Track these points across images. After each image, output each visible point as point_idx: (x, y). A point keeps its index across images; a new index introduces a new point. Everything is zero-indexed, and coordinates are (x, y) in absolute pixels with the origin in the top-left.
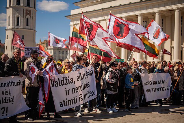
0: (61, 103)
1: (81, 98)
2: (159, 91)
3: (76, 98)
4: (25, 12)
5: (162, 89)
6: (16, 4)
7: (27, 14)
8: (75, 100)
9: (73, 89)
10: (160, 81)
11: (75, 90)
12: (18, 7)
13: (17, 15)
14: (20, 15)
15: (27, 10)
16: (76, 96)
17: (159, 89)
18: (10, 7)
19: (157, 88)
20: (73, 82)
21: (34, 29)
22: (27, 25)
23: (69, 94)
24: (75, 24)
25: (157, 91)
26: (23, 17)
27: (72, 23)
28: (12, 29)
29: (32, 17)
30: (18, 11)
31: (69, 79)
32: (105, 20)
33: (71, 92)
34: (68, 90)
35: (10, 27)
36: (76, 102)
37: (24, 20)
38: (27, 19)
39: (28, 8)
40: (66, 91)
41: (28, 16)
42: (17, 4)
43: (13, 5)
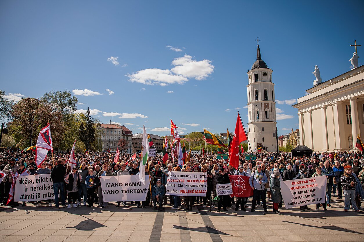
0: (22, 196)
1: (38, 196)
2: (133, 192)
3: (34, 195)
4: (263, 105)
5: (136, 191)
6: (254, 100)
7: (265, 107)
8: (33, 196)
9: (31, 188)
10: (135, 183)
11: (33, 189)
12: (257, 102)
13: (256, 109)
14: (259, 109)
15: (265, 104)
16: (33, 194)
17: (133, 191)
18: (250, 103)
19: (131, 190)
20: (32, 183)
21: (274, 120)
22: (266, 118)
23: (27, 191)
24: (302, 113)
25: (131, 193)
26: (262, 111)
27: (299, 112)
28: (253, 123)
29: (270, 110)
30: (257, 105)
31: (28, 180)
32: (331, 105)
33: (29, 189)
34: (27, 188)
35: (251, 121)
36: (33, 198)
37: (263, 114)
38: (266, 112)
39: (266, 102)
40: (25, 188)
41: (267, 109)
42: (256, 100)
43: (252, 101)
